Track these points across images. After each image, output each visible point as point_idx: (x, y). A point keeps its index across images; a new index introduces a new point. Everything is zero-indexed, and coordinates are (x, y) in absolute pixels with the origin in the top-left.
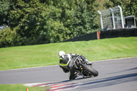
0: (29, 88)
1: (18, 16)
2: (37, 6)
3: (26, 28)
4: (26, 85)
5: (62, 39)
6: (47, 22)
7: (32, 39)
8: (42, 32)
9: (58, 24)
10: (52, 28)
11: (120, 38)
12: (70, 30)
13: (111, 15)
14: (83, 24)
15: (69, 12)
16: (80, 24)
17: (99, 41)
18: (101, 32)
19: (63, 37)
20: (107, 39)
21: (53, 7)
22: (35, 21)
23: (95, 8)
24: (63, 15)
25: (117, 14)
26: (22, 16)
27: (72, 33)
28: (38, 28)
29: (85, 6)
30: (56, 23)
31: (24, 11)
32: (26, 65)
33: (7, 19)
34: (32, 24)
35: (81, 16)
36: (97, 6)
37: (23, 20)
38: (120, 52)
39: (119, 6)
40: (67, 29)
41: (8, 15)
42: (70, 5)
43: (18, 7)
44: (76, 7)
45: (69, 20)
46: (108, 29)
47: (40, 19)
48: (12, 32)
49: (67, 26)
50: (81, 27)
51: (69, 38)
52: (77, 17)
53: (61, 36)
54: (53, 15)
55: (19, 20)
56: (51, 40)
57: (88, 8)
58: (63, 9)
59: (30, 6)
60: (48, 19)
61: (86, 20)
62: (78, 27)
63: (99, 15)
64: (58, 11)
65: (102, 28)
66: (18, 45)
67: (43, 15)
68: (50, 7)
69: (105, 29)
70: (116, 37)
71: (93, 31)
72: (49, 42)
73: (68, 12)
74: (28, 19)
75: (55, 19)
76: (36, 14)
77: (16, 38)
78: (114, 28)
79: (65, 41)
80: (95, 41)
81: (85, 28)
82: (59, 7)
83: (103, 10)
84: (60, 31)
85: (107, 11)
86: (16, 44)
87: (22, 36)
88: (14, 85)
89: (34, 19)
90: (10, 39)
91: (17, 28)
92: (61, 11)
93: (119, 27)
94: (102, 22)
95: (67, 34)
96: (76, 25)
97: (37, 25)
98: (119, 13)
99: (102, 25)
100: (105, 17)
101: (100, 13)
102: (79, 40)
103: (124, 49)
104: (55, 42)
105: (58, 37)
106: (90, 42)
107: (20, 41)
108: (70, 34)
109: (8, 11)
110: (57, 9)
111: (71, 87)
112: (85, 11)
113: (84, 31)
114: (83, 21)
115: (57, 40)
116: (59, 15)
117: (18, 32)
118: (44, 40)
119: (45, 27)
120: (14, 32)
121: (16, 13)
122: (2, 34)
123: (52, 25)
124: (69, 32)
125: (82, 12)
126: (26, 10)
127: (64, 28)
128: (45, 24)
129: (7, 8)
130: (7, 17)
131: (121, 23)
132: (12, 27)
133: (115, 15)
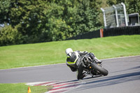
0: (31, 87)
1: (19, 14)
2: (38, 4)
3: (28, 25)
4: (28, 84)
5: (64, 37)
6: (49, 20)
7: (34, 37)
8: (44, 30)
9: (60, 22)
10: (54, 26)
11: (124, 36)
12: (73, 28)
13: (115, 13)
14: (86, 21)
15: (72, 9)
16: (82, 22)
17: (102, 39)
18: (105, 30)
19: (66, 35)
20: (110, 37)
21: (55, 5)
22: (37, 19)
23: (98, 6)
24: (66, 12)
25: (121, 11)
26: (23, 14)
27: (74, 31)
28: (39, 26)
29: (88, 3)
30: (58, 21)
31: (25, 8)
32: (28, 64)
33: (8, 17)
34: (34, 22)
35: (83, 13)
36: (100, 3)
37: (25, 18)
38: (123, 50)
39: (122, 3)
40: (69, 27)
41: (9, 12)
42: (73, 3)
43: (20, 4)
44: (78, 5)
45: (71, 18)
46: (111, 27)
47: (42, 17)
48: (13, 30)
49: (70, 24)
50: (84, 25)
51: (71, 36)
52: (80, 14)
53: (63, 34)
54: (55, 13)
55: (20, 17)
56: (54, 38)
57: (91, 5)
58: (65, 6)
59: (32, 4)
60: (50, 17)
61: (89, 18)
62: (81, 25)
63: (102, 12)
64: (60, 8)
65: (106, 25)
66: (20, 44)
67: (45, 12)
68: (52, 4)
69: (108, 27)
70: (120, 35)
71: (96, 29)
72: (51, 41)
73: (70, 9)
74: (29, 17)
75: (57, 17)
76: (38, 12)
77: (18, 36)
78: (118, 26)
79: (68, 39)
80: (98, 39)
81: (88, 26)
82: (61, 5)
83: (106, 8)
84: (63, 29)
85: (110, 9)
86: (17, 42)
87: (24, 34)
88: (15, 84)
89: (36, 16)
90: (11, 37)
91: (19, 26)
92: (63, 8)
93: (123, 25)
94: (105, 20)
95: (69, 32)
96: (78, 23)
97: (39, 23)
98: (122, 11)
99: (105, 23)
100: (108, 14)
101: (103, 11)
102: (81, 38)
103: (128, 47)
104: (57, 40)
105: (60, 35)
106: (93, 40)
107: (22, 39)
108: (72, 32)
109: (9, 8)
110: (59, 7)
111: (74, 86)
112: (88, 8)
113: (86, 28)
114: (85, 19)
115: (59, 38)
116: (61, 13)
117: (20, 30)
118: (46, 38)
119: (47, 25)
120: (15, 30)
121: (17, 10)
122: (3, 32)
123: (54, 23)
124: (71, 30)
125: (85, 9)
126: (28, 7)
127: (66, 26)
128: (47, 22)
129: (8, 6)
130: (8, 14)
131: (125, 21)
132: (13, 25)
133: (118, 12)
